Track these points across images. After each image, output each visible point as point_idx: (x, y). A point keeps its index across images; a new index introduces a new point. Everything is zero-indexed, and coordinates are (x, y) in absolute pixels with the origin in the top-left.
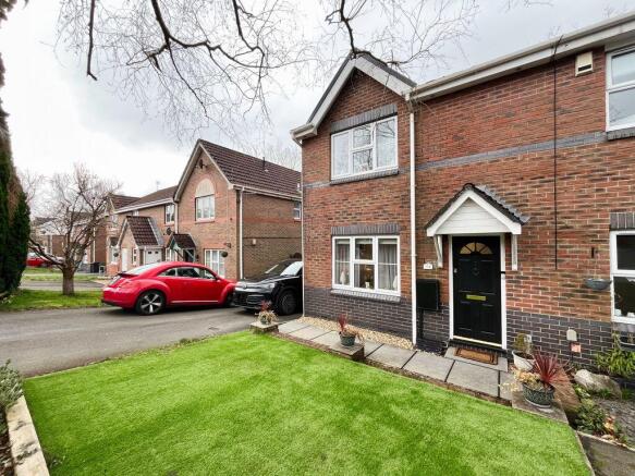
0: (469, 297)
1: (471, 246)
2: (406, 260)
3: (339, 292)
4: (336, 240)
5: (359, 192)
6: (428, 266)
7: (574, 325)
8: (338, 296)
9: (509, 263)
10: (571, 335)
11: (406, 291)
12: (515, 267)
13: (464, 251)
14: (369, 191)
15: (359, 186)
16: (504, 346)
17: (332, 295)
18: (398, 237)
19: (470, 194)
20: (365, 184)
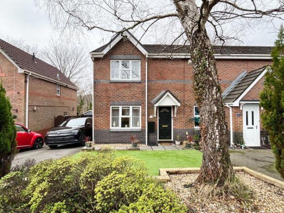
0: (163, 126)
1: (164, 110)
2: (143, 115)
3: (113, 130)
4: (112, 107)
5: (125, 87)
6: (151, 117)
7: (187, 131)
8: (113, 132)
9: (174, 115)
10: (187, 133)
11: (143, 126)
12: (175, 116)
13: (162, 111)
14: (129, 87)
15: (124, 85)
16: (172, 140)
17: (111, 132)
18: (140, 107)
19: (168, 93)
20: (127, 85)
